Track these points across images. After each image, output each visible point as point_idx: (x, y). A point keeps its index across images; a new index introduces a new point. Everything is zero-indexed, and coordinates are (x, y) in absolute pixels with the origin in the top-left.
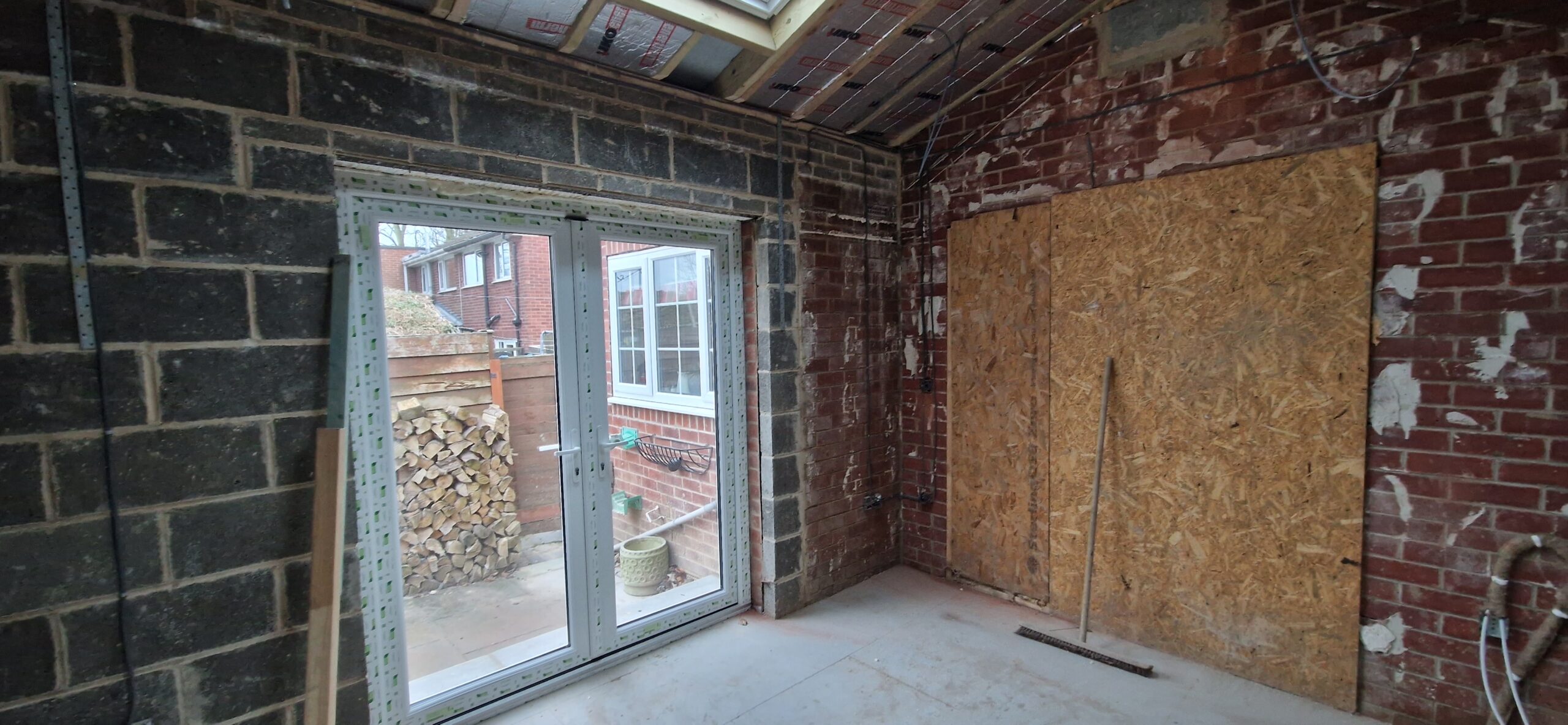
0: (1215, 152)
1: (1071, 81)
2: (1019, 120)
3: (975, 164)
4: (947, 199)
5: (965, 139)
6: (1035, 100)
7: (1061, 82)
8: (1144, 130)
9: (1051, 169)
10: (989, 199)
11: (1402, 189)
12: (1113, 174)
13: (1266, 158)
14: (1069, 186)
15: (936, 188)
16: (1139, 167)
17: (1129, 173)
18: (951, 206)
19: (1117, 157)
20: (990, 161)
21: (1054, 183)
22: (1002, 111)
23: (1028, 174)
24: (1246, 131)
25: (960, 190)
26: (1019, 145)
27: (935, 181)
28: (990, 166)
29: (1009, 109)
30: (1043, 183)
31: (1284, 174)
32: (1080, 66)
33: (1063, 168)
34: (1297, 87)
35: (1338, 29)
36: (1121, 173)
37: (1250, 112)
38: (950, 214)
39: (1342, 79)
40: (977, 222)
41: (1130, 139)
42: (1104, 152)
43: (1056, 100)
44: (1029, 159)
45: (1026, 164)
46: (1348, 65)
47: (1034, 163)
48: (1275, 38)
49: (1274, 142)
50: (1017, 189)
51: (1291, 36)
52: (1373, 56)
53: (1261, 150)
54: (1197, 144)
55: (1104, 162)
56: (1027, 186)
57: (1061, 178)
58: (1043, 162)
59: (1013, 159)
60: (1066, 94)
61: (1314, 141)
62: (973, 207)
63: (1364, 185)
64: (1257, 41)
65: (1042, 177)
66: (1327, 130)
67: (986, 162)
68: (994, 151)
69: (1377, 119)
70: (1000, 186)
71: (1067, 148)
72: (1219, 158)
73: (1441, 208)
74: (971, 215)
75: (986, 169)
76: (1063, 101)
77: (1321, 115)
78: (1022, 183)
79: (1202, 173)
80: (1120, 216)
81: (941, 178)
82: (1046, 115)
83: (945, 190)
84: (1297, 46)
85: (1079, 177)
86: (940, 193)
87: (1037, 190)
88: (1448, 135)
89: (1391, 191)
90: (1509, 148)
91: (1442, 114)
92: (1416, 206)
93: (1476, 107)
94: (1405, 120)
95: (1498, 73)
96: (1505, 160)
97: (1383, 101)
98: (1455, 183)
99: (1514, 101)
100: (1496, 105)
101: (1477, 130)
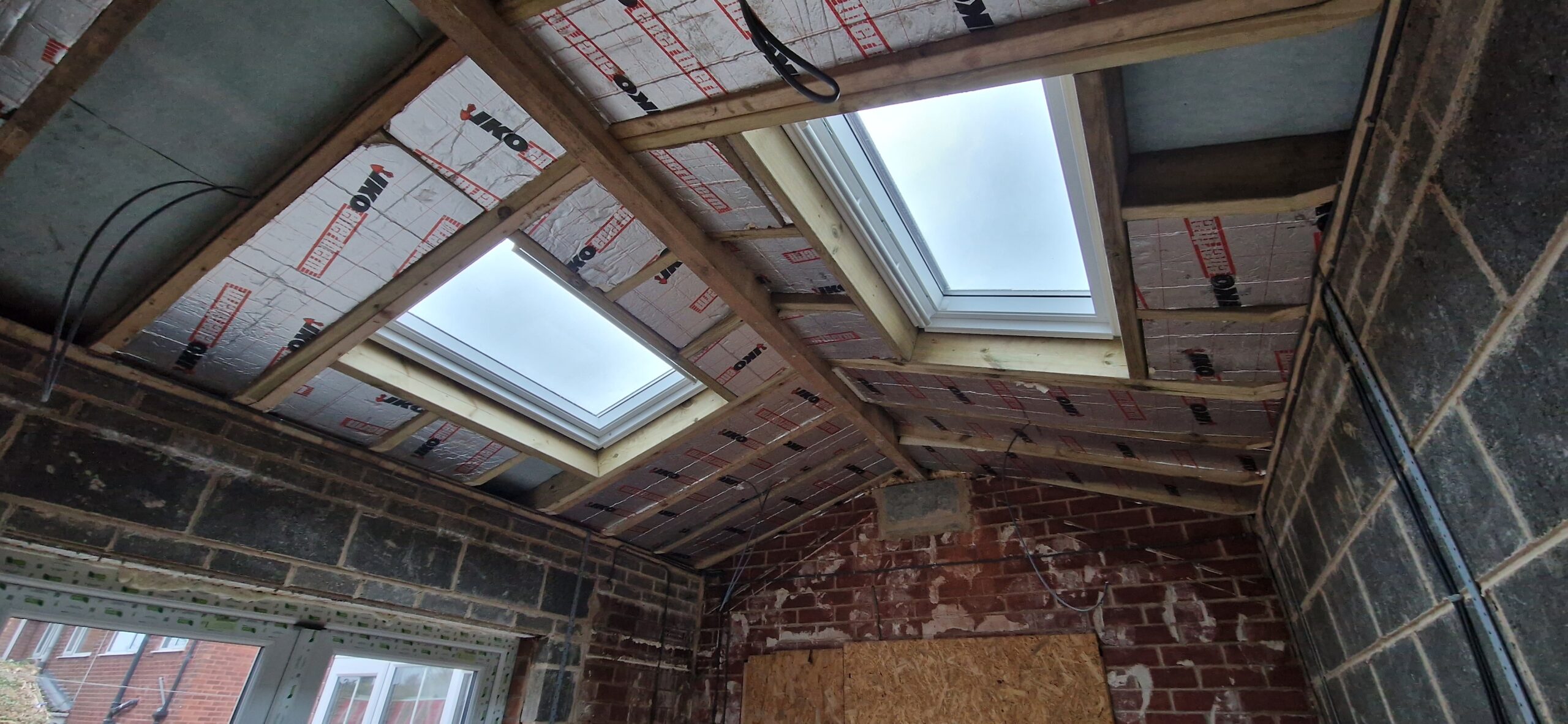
0: (978, 621)
1: (858, 539)
2: (815, 564)
3: (774, 599)
4: (746, 631)
5: (767, 572)
6: (828, 548)
7: (850, 537)
8: (918, 591)
9: (843, 615)
10: (786, 636)
11: (1123, 679)
12: (896, 628)
13: (1018, 634)
14: (859, 635)
15: (736, 617)
16: (917, 625)
17: (910, 630)
18: (750, 638)
19: (899, 613)
20: (788, 597)
21: (846, 628)
22: (800, 553)
23: (822, 616)
24: (998, 607)
25: (759, 622)
26: (815, 587)
27: (736, 610)
28: (788, 603)
29: (807, 552)
30: (836, 627)
31: (1034, 651)
32: (865, 526)
33: (853, 616)
35: (1049, 536)
36: (903, 629)
37: (998, 592)
38: (748, 646)
39: (1060, 576)
40: (774, 659)
41: (908, 598)
42: (887, 607)
43: (846, 552)
44: (824, 602)
45: (821, 606)
47: (827, 606)
48: (1007, 533)
49: (1020, 620)
50: (812, 630)
51: (1017, 534)
52: (1075, 562)
53: (1013, 626)
54: (963, 613)
55: (888, 616)
56: (822, 629)
57: (852, 625)
58: (835, 607)
59: (808, 600)
60: (854, 548)
61: (1050, 624)
62: (771, 642)
63: (1095, 670)
64: (994, 534)
65: (835, 622)
66: (1058, 617)
67: (785, 598)
68: (792, 589)
69: (1091, 613)
70: (797, 625)
71: (857, 596)
72: (981, 628)
74: (768, 651)
75: (784, 606)
76: (852, 554)
77: (1051, 603)
78: (817, 625)
79: (970, 640)
80: (905, 673)
81: (742, 608)
82: (838, 563)
83: (744, 621)
84: (1024, 542)
85: (867, 626)
86: (739, 623)
87: (830, 634)
88: (1140, 635)
89: (1116, 680)
90: (1187, 654)
91: (1134, 617)
92: (1137, 697)
93: (1156, 615)
94: (1110, 617)
95: (1163, 590)
96: (1188, 663)
97: (1091, 598)
98: (1159, 678)
99: (1180, 615)
100: (1169, 616)
101: (1163, 634)
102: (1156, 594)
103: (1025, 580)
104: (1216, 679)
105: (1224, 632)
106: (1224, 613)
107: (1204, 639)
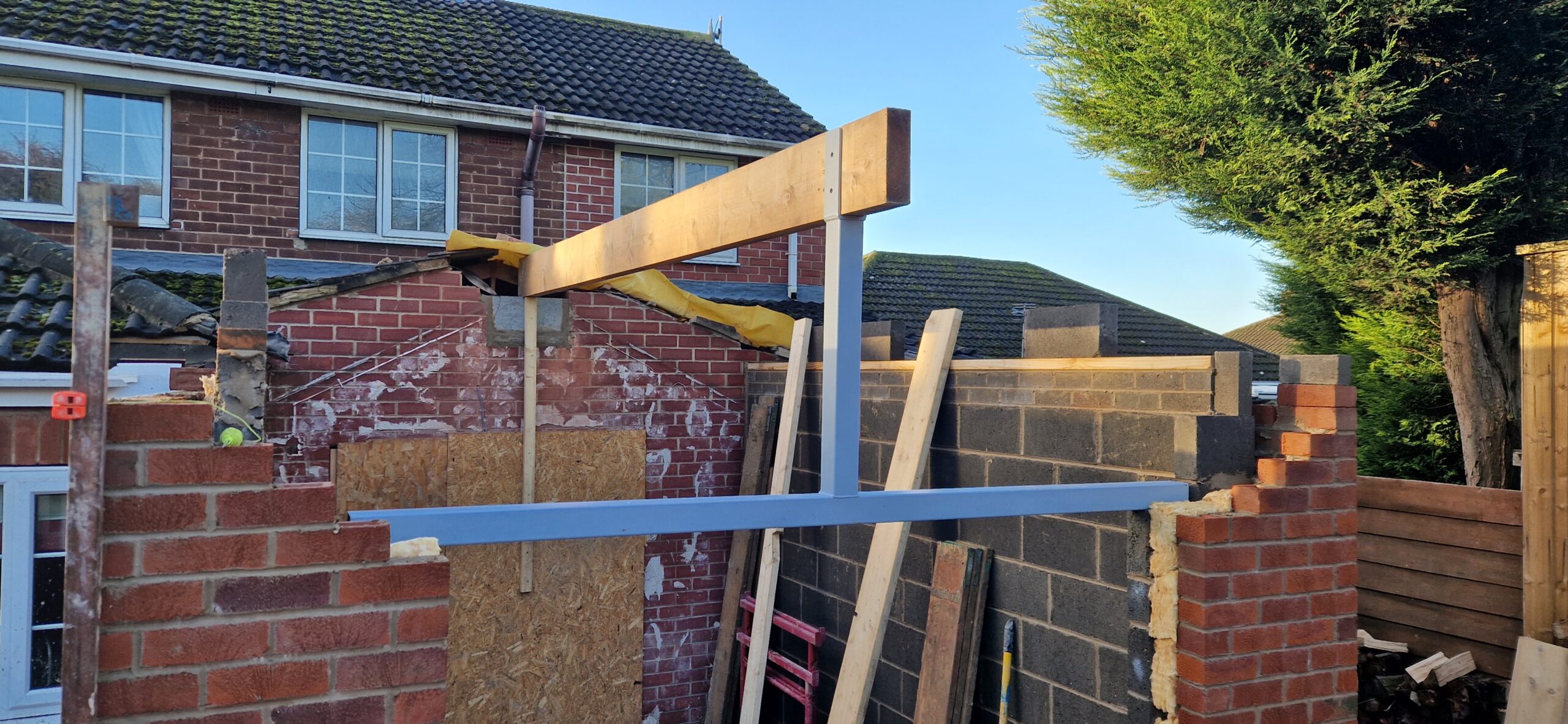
0: (567, 419)
1: (464, 341)
2: (416, 361)
3: (368, 390)
4: (332, 419)
5: (355, 364)
6: (432, 347)
7: (455, 338)
9: (446, 409)
10: (383, 426)
11: (655, 458)
12: (498, 422)
13: (597, 429)
14: (462, 427)
15: (319, 405)
17: (511, 424)
18: (336, 427)
19: (501, 410)
20: (385, 390)
21: (449, 421)
22: (398, 347)
23: (424, 409)
24: (583, 409)
25: (349, 412)
26: (416, 382)
27: (317, 398)
28: (384, 395)
29: (404, 348)
30: (439, 420)
31: (605, 440)
32: (472, 330)
33: (457, 410)
34: (609, 388)
35: (627, 360)
36: (504, 423)
37: (585, 398)
38: (335, 435)
39: (630, 389)
40: (370, 447)
41: (511, 398)
42: (492, 404)
43: (451, 354)
44: (426, 396)
45: (423, 400)
46: (634, 382)
47: (430, 401)
48: (598, 353)
49: (597, 419)
50: (414, 421)
51: (607, 355)
52: (642, 382)
53: (592, 423)
54: (556, 411)
55: (491, 412)
56: (423, 420)
57: (456, 418)
58: (438, 402)
59: (409, 394)
60: (460, 349)
61: (617, 423)
62: (364, 431)
63: (641, 453)
64: (588, 353)
65: (438, 415)
66: (623, 419)
67: (381, 391)
68: (390, 382)
69: (645, 416)
70: (396, 416)
71: (461, 394)
72: (569, 424)
73: (672, 470)
74: (361, 439)
75: (380, 398)
77: (620, 409)
78: (418, 417)
79: (560, 433)
81: (325, 396)
82: (442, 362)
83: (329, 410)
84: (609, 362)
85: (471, 420)
86: (322, 412)
87: (431, 424)
88: (672, 432)
89: (651, 457)
90: (693, 442)
91: (668, 419)
92: (661, 468)
93: (682, 419)
94: (656, 419)
95: (689, 403)
96: (692, 448)
97: (647, 407)
98: (675, 457)
99: (694, 419)
100: (689, 420)
101: (682, 431)
102: (683, 406)
103: (606, 390)
104: (703, 457)
105: (715, 431)
106: (717, 419)
107: (703, 434)
